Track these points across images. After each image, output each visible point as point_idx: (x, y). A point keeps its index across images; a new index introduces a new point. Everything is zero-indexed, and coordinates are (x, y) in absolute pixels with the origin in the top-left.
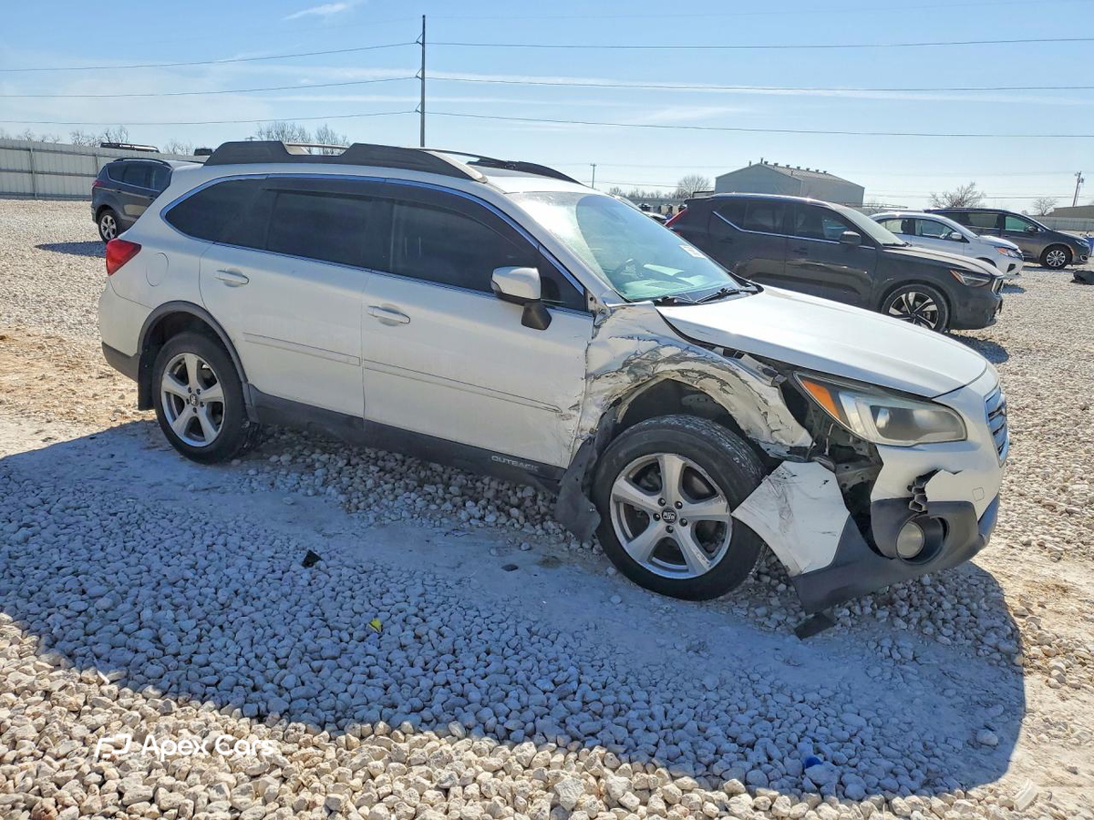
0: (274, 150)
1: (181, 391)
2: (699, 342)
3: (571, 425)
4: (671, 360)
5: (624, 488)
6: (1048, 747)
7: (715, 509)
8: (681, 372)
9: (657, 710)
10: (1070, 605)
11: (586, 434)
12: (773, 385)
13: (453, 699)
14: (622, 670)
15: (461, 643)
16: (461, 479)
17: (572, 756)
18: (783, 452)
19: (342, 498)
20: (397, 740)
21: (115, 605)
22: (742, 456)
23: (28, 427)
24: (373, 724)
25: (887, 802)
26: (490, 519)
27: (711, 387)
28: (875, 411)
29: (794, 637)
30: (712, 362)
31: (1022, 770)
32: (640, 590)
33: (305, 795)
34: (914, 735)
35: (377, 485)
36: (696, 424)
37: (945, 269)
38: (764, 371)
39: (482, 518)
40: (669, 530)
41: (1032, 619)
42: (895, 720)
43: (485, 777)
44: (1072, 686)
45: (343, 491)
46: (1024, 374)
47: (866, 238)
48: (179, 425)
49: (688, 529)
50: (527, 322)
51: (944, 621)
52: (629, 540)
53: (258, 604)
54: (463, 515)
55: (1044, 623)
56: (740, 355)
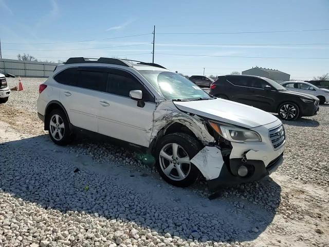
0: (81, 60)
1: (54, 125)
2: (183, 111)
3: (149, 135)
4: (175, 116)
5: (163, 153)
6: (274, 234)
7: (186, 160)
8: (179, 120)
9: (156, 215)
10: (303, 196)
11: (153, 137)
12: (203, 123)
13: (99, 207)
14: (151, 204)
15: (108, 194)
16: (127, 152)
17: (126, 224)
18: (207, 144)
19: (93, 156)
20: (79, 216)
21: (20, 178)
22: (194, 144)
23: (18, 134)
24: (74, 212)
25: (213, 243)
26: (131, 163)
27: (187, 124)
28: (230, 131)
29: (208, 199)
30: (186, 117)
31: (262, 239)
32: (167, 184)
33: (49, 228)
34: (232, 227)
35: (103, 152)
36: (182, 135)
37: (298, 97)
38: (200, 120)
39: (129, 163)
40: (174, 166)
41: (287, 199)
42: (228, 223)
43: (99, 227)
44: (291, 218)
45: (93, 154)
46: (322, 130)
47: (273, 88)
48: (54, 135)
49: (180, 165)
50: (139, 105)
51: (258, 198)
52: (164, 169)
53: (58, 181)
54: (124, 161)
55: (290, 201)
56: (194, 115)
